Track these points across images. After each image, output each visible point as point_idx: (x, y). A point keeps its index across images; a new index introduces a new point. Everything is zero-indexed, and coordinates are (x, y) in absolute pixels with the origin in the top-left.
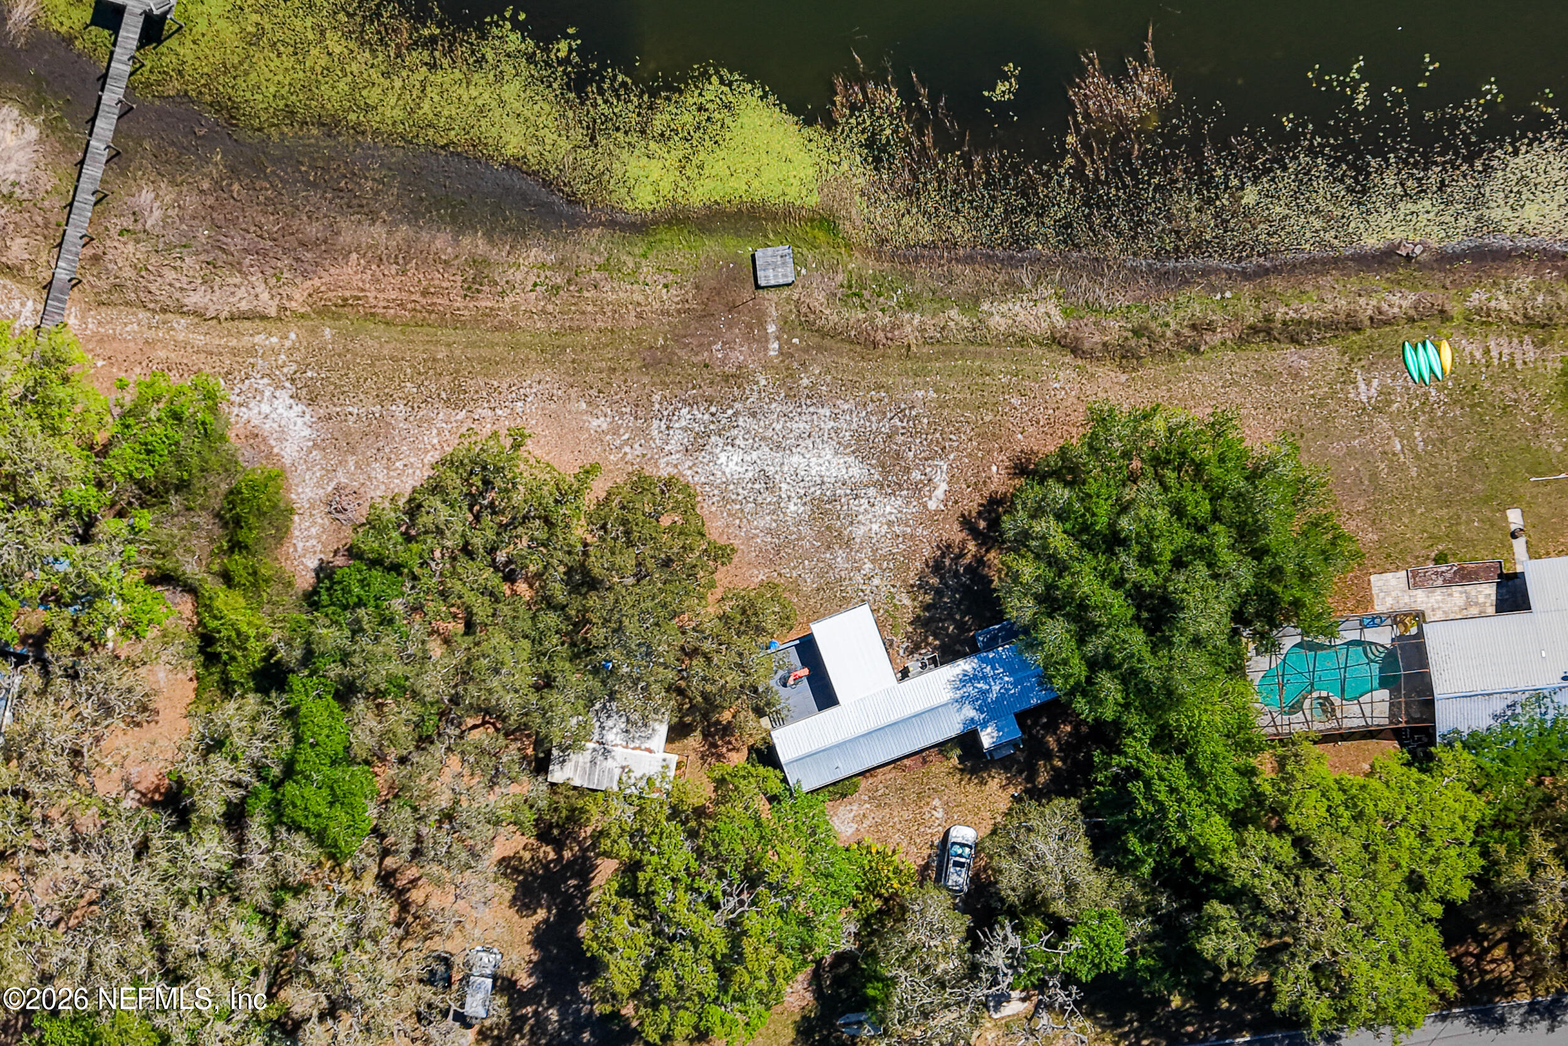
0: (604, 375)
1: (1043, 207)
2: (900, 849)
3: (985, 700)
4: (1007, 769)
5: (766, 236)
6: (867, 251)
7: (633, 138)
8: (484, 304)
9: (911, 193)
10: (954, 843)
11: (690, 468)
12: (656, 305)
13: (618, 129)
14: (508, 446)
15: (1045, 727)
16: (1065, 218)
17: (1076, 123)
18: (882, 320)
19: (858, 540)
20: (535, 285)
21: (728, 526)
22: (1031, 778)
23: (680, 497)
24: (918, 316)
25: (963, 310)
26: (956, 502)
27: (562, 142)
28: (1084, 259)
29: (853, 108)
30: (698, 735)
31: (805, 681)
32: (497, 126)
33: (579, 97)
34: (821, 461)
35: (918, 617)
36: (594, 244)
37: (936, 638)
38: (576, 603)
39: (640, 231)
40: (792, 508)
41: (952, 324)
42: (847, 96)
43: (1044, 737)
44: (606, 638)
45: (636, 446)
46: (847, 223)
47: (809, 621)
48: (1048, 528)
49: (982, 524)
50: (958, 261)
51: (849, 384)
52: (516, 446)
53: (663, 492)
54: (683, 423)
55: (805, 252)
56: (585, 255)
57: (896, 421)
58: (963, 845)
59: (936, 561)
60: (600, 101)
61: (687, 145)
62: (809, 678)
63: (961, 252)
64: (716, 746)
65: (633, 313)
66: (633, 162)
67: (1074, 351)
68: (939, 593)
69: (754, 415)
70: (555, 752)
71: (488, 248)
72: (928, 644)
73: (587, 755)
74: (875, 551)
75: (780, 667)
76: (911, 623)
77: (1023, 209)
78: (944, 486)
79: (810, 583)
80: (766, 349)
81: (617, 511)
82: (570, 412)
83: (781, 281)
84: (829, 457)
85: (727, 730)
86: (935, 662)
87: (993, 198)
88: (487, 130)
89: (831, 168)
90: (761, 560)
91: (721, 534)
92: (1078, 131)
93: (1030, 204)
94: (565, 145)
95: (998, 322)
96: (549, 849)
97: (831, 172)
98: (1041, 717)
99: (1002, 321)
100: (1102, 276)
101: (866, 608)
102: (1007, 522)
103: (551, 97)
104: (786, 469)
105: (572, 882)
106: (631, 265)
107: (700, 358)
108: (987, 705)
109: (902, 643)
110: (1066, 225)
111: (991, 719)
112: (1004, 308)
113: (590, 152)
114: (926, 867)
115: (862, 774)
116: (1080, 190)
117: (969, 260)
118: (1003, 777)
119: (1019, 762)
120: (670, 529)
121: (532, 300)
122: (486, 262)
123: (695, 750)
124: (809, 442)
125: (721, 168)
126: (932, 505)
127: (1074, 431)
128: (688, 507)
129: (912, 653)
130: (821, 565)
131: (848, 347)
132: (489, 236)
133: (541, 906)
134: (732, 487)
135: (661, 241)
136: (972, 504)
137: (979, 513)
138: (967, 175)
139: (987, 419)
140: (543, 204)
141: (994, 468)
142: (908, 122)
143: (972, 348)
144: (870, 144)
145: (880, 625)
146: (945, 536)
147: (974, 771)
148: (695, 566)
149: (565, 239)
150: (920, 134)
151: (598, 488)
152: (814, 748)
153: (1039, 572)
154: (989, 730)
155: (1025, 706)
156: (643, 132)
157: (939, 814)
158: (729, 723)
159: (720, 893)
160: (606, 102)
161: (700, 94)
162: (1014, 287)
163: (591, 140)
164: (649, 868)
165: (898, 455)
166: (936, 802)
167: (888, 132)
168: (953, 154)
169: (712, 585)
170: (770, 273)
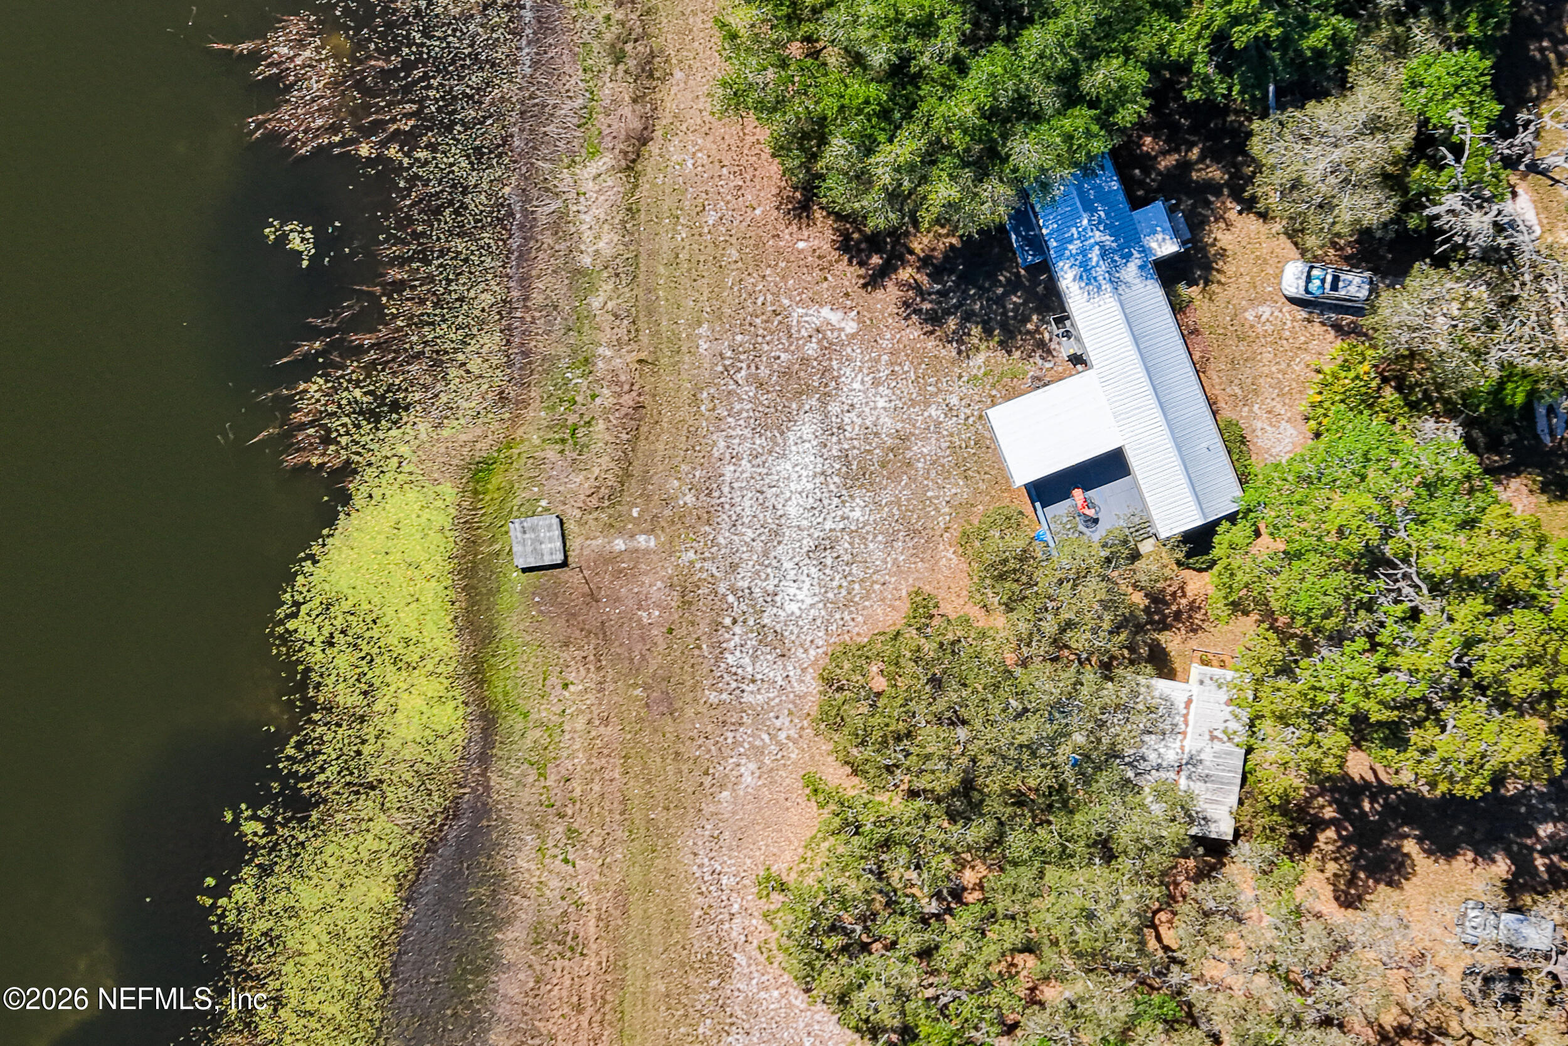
0: (685, 768)
1: (454, 186)
2: (1315, 363)
3: (1114, 251)
4: (1204, 221)
5: (498, 554)
6: (515, 419)
7: (369, 731)
8: (592, 930)
9: (437, 363)
10: (1307, 291)
11: (806, 651)
12: (591, 699)
13: (359, 753)
14: (781, 898)
15: (1146, 171)
16: (468, 157)
17: (343, 143)
18: (606, 396)
19: (899, 426)
20: (566, 861)
21: (883, 600)
22: (1214, 188)
23: (847, 666)
24: (601, 350)
25: (592, 288)
26: (847, 295)
27: (376, 827)
28: (522, 130)
29: (327, 440)
30: (1164, 638)
31: (1090, 493)
32: (356, 914)
33: (317, 805)
34: (794, 476)
35: (1001, 343)
36: (510, 784)
37: (1029, 320)
38: (994, 805)
39: (494, 721)
40: (857, 514)
41: (610, 305)
42: (312, 448)
43: (1160, 173)
44: (1043, 766)
45: (778, 723)
46: (478, 446)
47: (1008, 489)
48: (886, 165)
49: (876, 260)
50: (526, 299)
51: (691, 442)
52: (783, 887)
53: (840, 689)
54: (747, 660)
55: (517, 502)
56: (526, 795)
57: (739, 377)
58: (1309, 279)
59: (926, 321)
60: (321, 778)
61: (378, 660)
62: (1086, 489)
63: (515, 294)
64: (1178, 615)
65: (602, 729)
66: (402, 732)
67: (644, 141)
68: (968, 317)
69: (734, 567)
70: (1194, 831)
71: (517, 923)
72: (1037, 331)
73: (1198, 787)
74: (914, 403)
75: (1075, 528)
76: (1009, 353)
77: (456, 212)
78: (826, 312)
79: (958, 489)
80: (647, 552)
81: (869, 752)
82: (734, 813)
83: (557, 533)
84: (789, 466)
85: (1157, 599)
86: (1063, 318)
87: (442, 254)
88: (361, 927)
89: (406, 468)
90: (927, 556)
91: (894, 608)
92: (354, 141)
93: (451, 203)
94: (381, 823)
95: (607, 243)
96: (1322, 837)
97: (411, 468)
98: (1133, 177)
99: (606, 238)
100: (544, 106)
101: (992, 413)
102: (877, 222)
103: (317, 843)
104: (805, 523)
105: (1367, 806)
106: (537, 733)
107: (660, 640)
108: (1121, 248)
109: (1037, 365)
110: (477, 155)
111: (1138, 241)
112: (588, 236)
113: (389, 791)
114: (1337, 328)
115: (1214, 413)
116: (429, 137)
117: (525, 282)
118: (1214, 227)
119: (1194, 206)
120: (892, 679)
121: (586, 865)
122: (537, 928)
123: (1184, 641)
124: (770, 493)
125: (408, 617)
126: (851, 327)
127: (750, 139)
128: (862, 654)
129: (1049, 352)
130: (933, 474)
131: (642, 443)
132: (500, 924)
133: (1399, 848)
134: (830, 595)
135: (506, 694)
136: (849, 274)
137: (861, 264)
138: (413, 288)
139: (735, 255)
140: (460, 851)
141: (801, 245)
142: (346, 367)
143: (642, 278)
144: (374, 417)
145: (1012, 394)
146: (893, 309)
147: (1207, 266)
148: (941, 644)
149: (505, 822)
150: (359, 351)
151: (836, 775)
152: (1183, 480)
153: (944, 175)
154: (1154, 245)
155: (1121, 197)
156: (362, 719)
157: (1266, 311)
158: (1146, 595)
159: (1400, 607)
160: (322, 770)
161: (311, 643)
162: (560, 223)
163: (373, 788)
164: (1365, 705)
165: (786, 373)
166: (1250, 315)
167: (357, 393)
168: (385, 307)
169: (966, 621)
170: (546, 547)
